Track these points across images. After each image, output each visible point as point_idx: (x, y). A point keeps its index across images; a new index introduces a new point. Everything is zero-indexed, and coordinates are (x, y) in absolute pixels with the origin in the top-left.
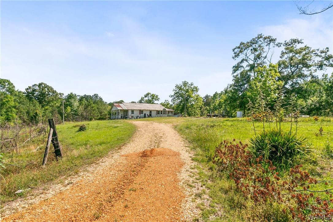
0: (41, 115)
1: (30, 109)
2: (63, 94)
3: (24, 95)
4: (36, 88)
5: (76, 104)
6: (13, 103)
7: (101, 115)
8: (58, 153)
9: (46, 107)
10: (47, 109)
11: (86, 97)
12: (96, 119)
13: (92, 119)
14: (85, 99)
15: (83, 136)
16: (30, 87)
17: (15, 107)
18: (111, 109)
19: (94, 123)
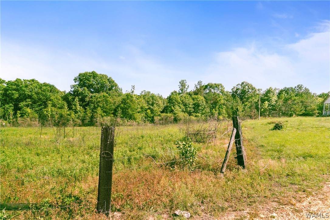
0: (241, 110)
1: (234, 106)
2: (261, 90)
3: (230, 94)
4: (239, 87)
5: (275, 98)
6: (223, 101)
7: (305, 110)
8: (240, 160)
9: (246, 103)
10: (246, 105)
11: (286, 91)
12: (298, 115)
13: (293, 115)
14: (285, 92)
15: (278, 137)
16: (234, 88)
17: (224, 104)
18: (324, 101)
19: (295, 120)
